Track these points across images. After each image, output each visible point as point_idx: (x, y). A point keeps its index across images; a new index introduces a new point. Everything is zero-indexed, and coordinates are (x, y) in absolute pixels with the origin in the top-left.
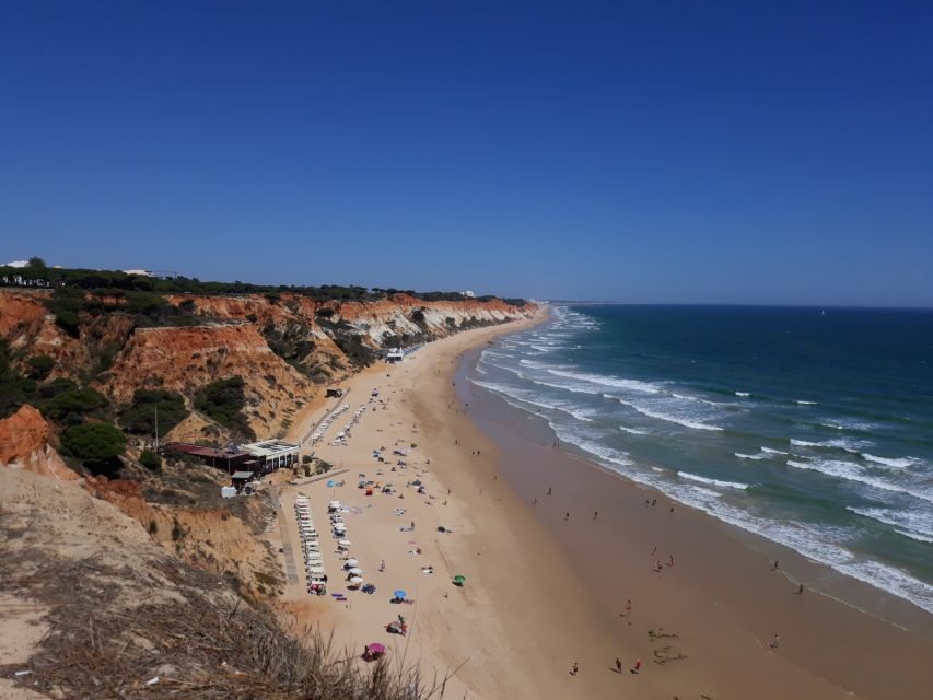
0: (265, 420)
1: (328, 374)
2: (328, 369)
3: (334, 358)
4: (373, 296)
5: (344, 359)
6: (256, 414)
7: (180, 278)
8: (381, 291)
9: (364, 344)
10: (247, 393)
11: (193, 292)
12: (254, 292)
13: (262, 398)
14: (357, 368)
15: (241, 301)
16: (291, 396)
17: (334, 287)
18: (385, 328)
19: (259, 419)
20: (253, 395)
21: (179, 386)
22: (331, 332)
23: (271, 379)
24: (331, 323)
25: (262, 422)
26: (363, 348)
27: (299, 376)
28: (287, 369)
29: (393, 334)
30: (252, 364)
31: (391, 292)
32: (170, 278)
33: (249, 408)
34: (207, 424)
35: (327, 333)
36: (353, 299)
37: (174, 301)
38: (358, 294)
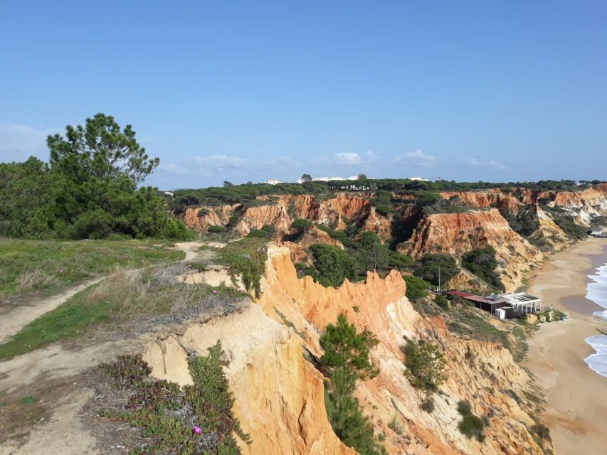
0: (511, 278)
1: (551, 245)
2: (551, 241)
3: (554, 233)
4: (580, 186)
5: (561, 234)
6: (505, 273)
7: (443, 181)
8: (587, 182)
9: (576, 223)
10: (497, 258)
11: (456, 190)
12: (491, 188)
13: (507, 262)
14: (572, 241)
15: (484, 194)
16: (526, 260)
17: (549, 181)
18: (591, 210)
19: (507, 277)
20: (502, 260)
21: (452, 251)
22: (550, 214)
23: (511, 248)
24: (550, 208)
25: (509, 279)
26: (575, 226)
27: (530, 246)
28: (522, 241)
29: (599, 215)
30: (499, 237)
31: (595, 183)
32: (437, 182)
33: (499, 269)
34: (472, 278)
35: (547, 214)
36: (565, 190)
37: (446, 196)
38: (569, 185)
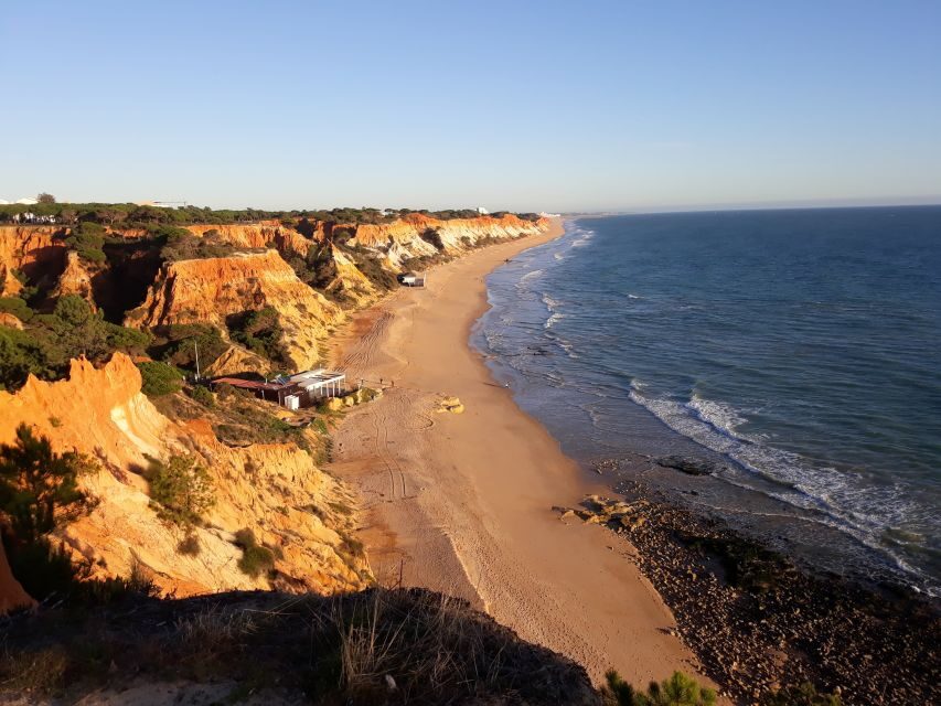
0: (303, 349)
1: (354, 300)
2: (354, 295)
3: (358, 282)
4: (386, 217)
5: (367, 284)
6: (293, 343)
7: (190, 207)
8: (394, 211)
9: (384, 268)
10: (282, 322)
11: (211, 222)
12: (268, 218)
13: (297, 327)
14: (381, 293)
15: (257, 228)
16: (323, 323)
17: (345, 209)
18: (401, 250)
19: (298, 349)
20: (290, 325)
21: (214, 319)
22: (350, 256)
23: (301, 307)
24: (350, 248)
25: (301, 352)
26: (383, 272)
27: (328, 304)
28: (315, 297)
29: (411, 256)
30: (282, 293)
31: (404, 212)
32: (181, 208)
33: (286, 339)
34: (248, 356)
35: (346, 257)
36: (367, 222)
37: (197, 231)
38: (370, 216)
